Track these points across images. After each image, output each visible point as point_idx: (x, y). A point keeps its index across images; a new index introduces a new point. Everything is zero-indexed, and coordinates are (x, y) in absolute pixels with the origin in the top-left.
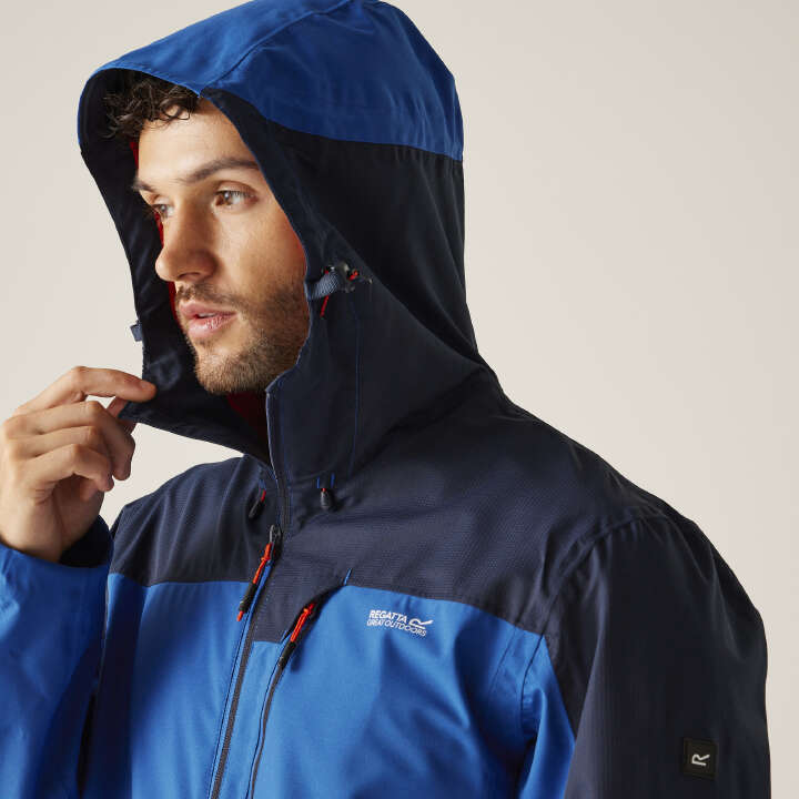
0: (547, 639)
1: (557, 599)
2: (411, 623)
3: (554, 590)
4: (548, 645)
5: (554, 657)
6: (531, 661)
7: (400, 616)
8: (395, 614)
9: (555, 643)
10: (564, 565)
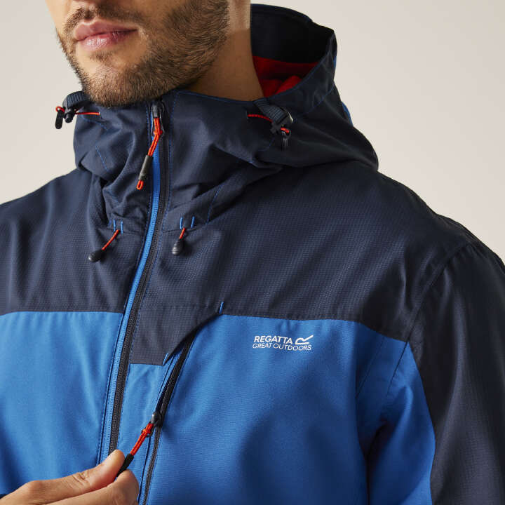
0: (411, 346)
1: (419, 312)
2: (296, 343)
3: (416, 305)
4: (412, 350)
5: (419, 359)
6: (399, 363)
7: (286, 338)
8: (280, 338)
9: (419, 348)
10: (422, 283)
